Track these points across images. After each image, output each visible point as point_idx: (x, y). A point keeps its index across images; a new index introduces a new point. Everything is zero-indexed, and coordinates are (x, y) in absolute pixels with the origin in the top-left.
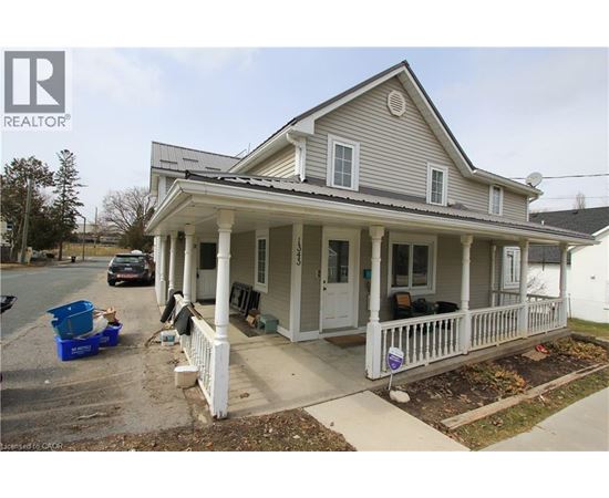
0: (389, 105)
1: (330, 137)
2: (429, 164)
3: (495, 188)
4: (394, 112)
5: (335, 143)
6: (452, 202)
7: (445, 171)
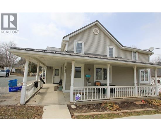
0: (94, 32)
1: (75, 41)
2: (108, 46)
3: (134, 52)
4: (95, 33)
5: (77, 42)
6: (116, 56)
7: (114, 48)
